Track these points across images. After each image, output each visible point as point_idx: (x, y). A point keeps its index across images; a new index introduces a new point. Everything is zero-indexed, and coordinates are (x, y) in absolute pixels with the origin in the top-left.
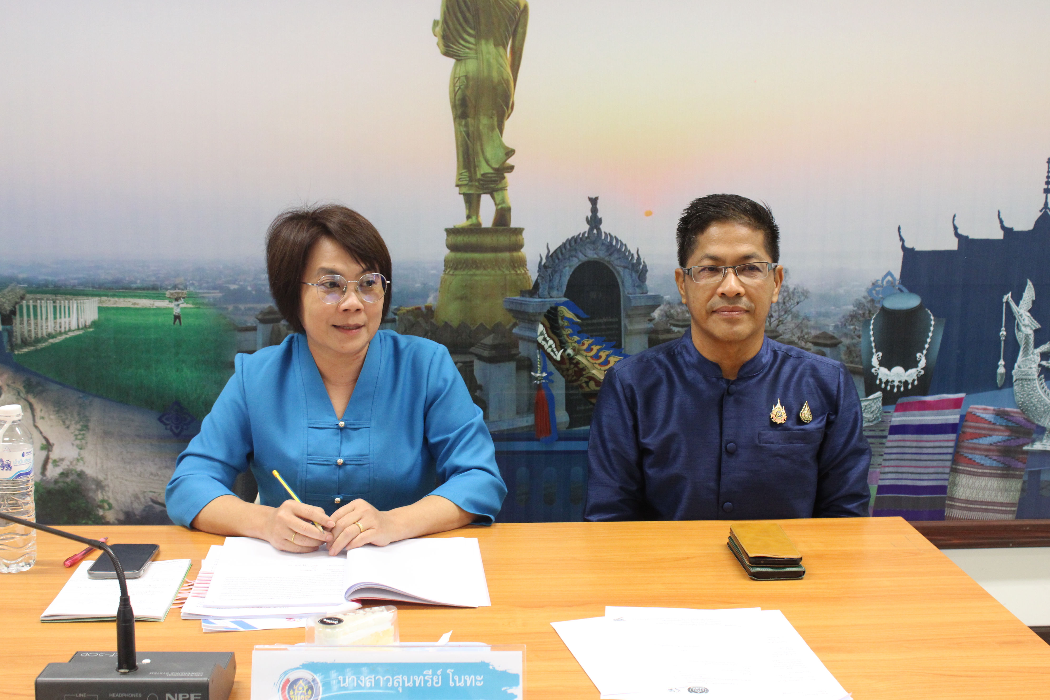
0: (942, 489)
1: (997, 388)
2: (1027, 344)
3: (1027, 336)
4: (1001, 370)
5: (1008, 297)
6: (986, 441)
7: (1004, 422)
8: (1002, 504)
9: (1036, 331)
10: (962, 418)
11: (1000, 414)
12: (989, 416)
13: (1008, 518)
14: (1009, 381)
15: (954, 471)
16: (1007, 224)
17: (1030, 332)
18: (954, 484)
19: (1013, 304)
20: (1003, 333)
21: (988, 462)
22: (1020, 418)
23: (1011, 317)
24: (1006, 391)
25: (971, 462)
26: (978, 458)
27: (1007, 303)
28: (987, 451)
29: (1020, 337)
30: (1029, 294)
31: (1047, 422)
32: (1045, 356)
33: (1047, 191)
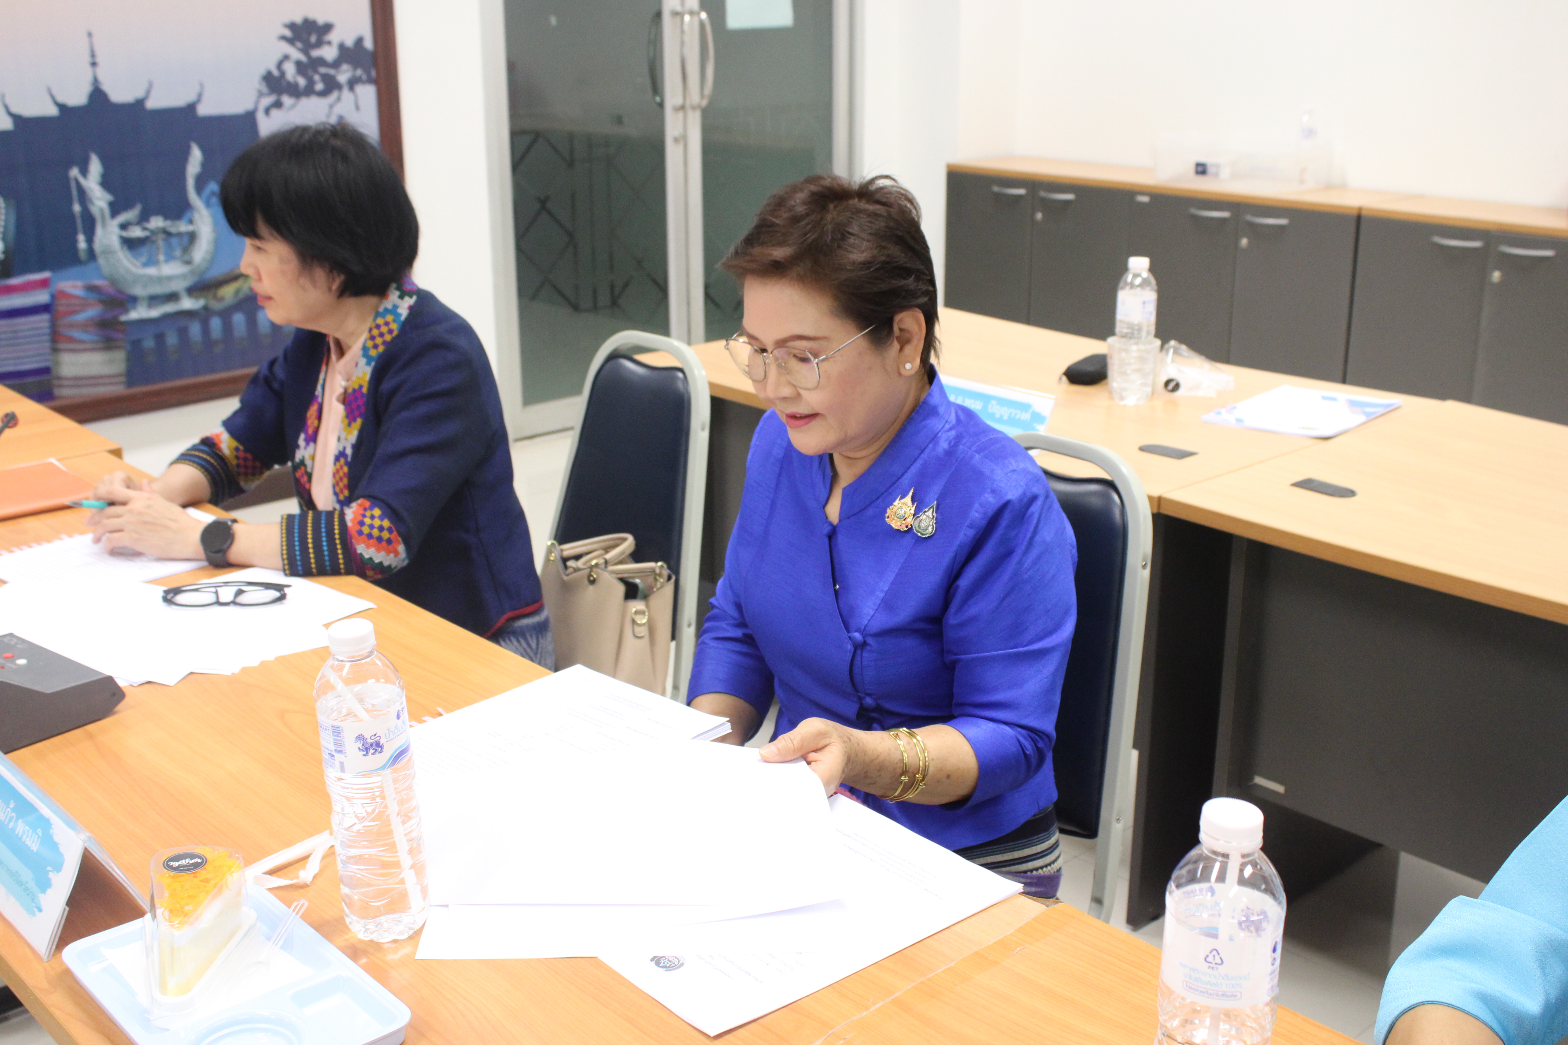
0: (46, 371)
1: (82, 263)
2: (103, 216)
3: (101, 209)
4: (82, 244)
5: (74, 172)
6: (81, 317)
7: (94, 295)
8: (110, 376)
9: (112, 205)
10: (53, 297)
11: (91, 289)
12: (79, 292)
13: (118, 389)
14: (92, 255)
15: (55, 350)
16: (61, 99)
17: (103, 204)
18: (57, 363)
19: (82, 180)
20: (76, 205)
21: (86, 337)
22: (111, 291)
23: (82, 192)
24: (91, 266)
25: (71, 340)
26: (77, 334)
27: (75, 178)
28: (84, 326)
29: (94, 210)
30: (95, 167)
31: (138, 291)
32: (124, 226)
33: (94, 64)
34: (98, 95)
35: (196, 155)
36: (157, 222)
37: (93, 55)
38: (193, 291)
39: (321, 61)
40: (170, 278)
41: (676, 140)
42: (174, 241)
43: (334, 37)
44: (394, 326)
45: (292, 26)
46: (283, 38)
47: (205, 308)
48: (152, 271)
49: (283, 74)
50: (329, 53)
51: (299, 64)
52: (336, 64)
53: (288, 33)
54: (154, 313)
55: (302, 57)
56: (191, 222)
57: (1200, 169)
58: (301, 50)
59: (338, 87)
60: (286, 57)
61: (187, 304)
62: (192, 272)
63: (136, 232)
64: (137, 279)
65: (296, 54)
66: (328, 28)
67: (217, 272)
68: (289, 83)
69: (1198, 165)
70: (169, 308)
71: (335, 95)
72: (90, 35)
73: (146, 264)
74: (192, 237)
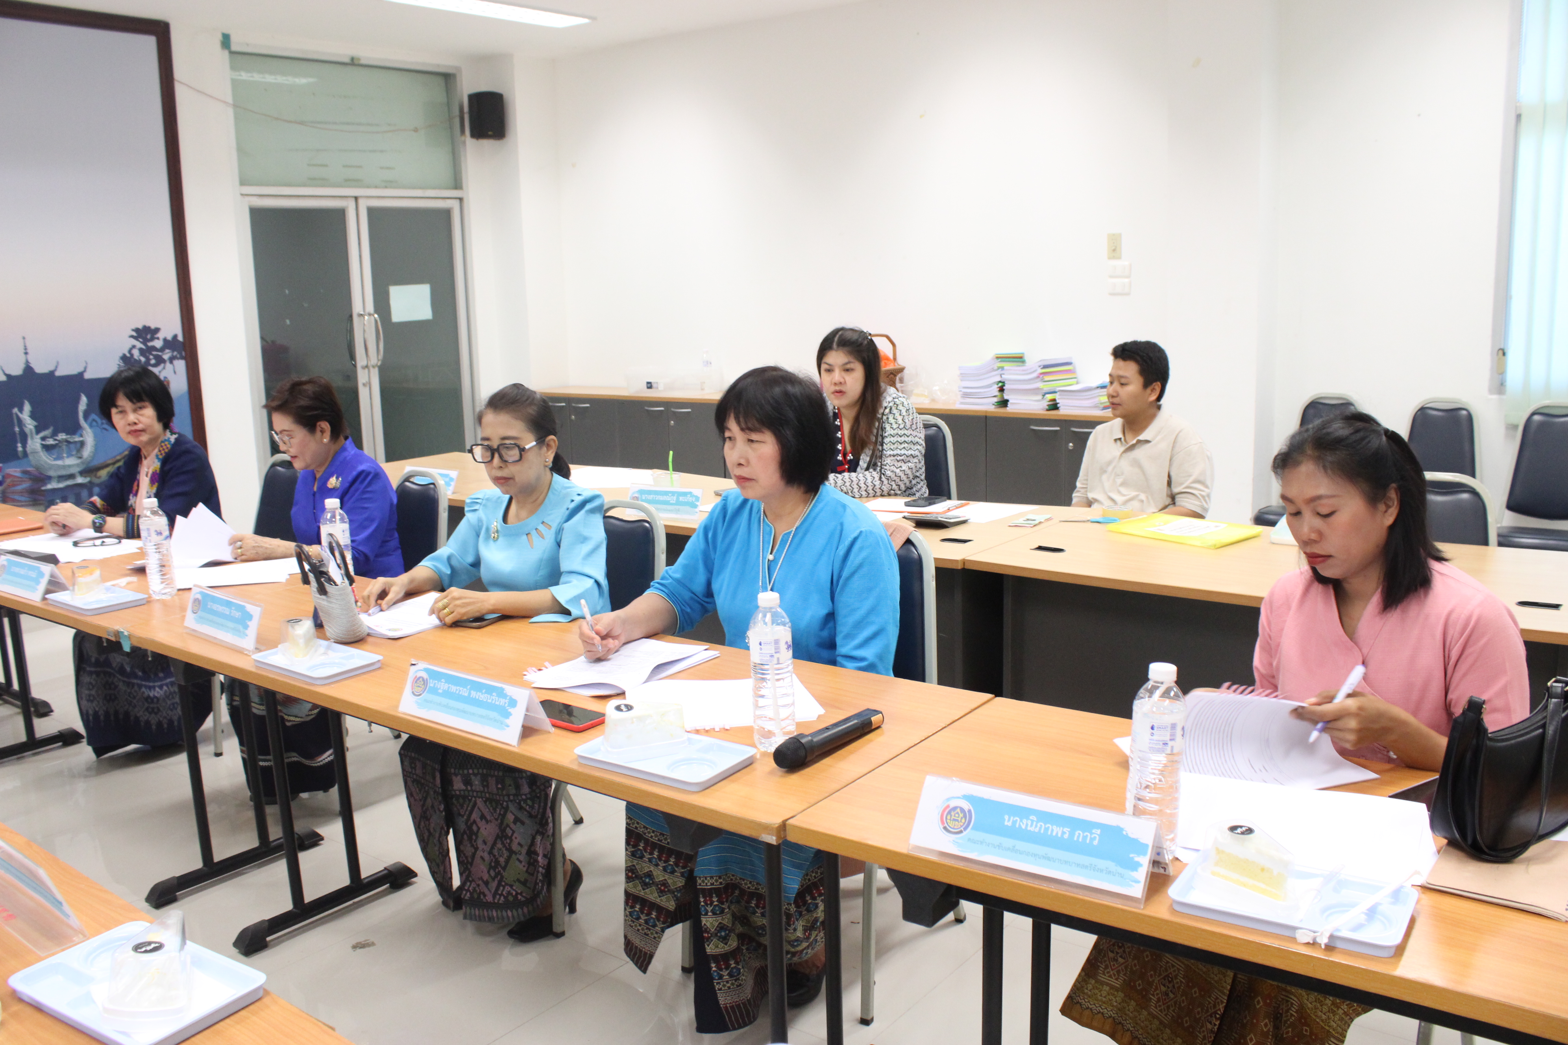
1: (18, 458)
2: (32, 433)
3: (31, 430)
4: (20, 449)
5: (16, 410)
6: (19, 488)
7: (27, 476)
9: (36, 427)
11: (25, 472)
12: (18, 474)
14: (25, 454)
16: (8, 372)
17: (32, 427)
19: (19, 414)
20: (17, 429)
21: (23, 499)
22: (36, 473)
23: (20, 422)
24: (25, 460)
26: (17, 497)
27: (16, 414)
28: (21, 493)
29: (27, 430)
30: (27, 407)
31: (51, 473)
32: (43, 439)
33: (26, 353)
34: (28, 369)
35: (84, 400)
36: (62, 436)
37: (26, 349)
38: (82, 473)
39: (154, 348)
40: (69, 466)
41: (364, 385)
42: (72, 446)
43: (161, 335)
44: (169, 446)
45: (137, 330)
46: (132, 337)
47: (90, 482)
48: (60, 462)
49: (132, 355)
50: (158, 344)
51: (141, 350)
52: (162, 350)
53: (134, 334)
54: (61, 485)
55: (143, 347)
56: (81, 436)
57: (649, 385)
58: (141, 342)
59: (164, 361)
60: (134, 347)
61: (80, 480)
62: (82, 463)
63: (51, 442)
64: (52, 467)
65: (139, 345)
66: (157, 330)
67: (96, 463)
68: (135, 360)
69: (648, 383)
70: (70, 482)
71: (162, 365)
72: (24, 338)
73: (55, 459)
74: (82, 444)
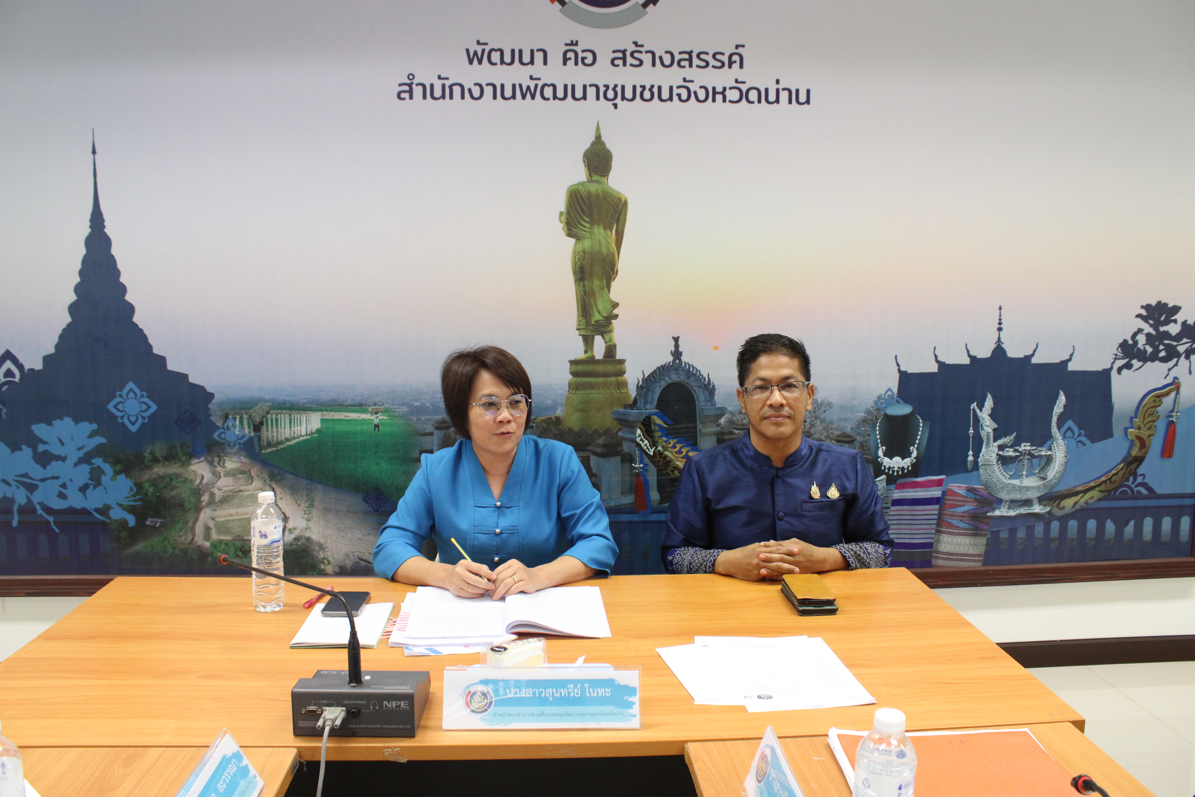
0: (930, 545)
1: (966, 471)
2: (988, 439)
3: (988, 433)
4: (970, 458)
5: (974, 405)
6: (960, 510)
7: (973, 496)
8: (973, 555)
9: (994, 430)
10: (944, 493)
11: (970, 490)
12: (962, 492)
13: (977, 565)
14: (976, 466)
15: (938, 532)
16: (972, 354)
17: (990, 430)
18: (938, 541)
19: (978, 411)
20: (971, 431)
21: (962, 525)
22: (984, 492)
23: (977, 420)
24: (974, 473)
25: (950, 525)
26: (955, 522)
27: (974, 410)
28: (961, 517)
29: (983, 434)
30: (989, 403)
31: (1004, 495)
32: (1001, 448)
33: (1000, 329)
34: (999, 351)
35: (1062, 399)
36: (1025, 447)
37: (1000, 324)
38: (1041, 500)
39: (1167, 335)
40: (1028, 488)
42: (1035, 461)
43: (1180, 317)
45: (1147, 307)
46: (1139, 316)
47: (1049, 513)
48: (1016, 482)
49: (1136, 343)
50: (1174, 329)
51: (1148, 335)
52: (1178, 338)
53: (1144, 312)
54: (1012, 513)
55: (1151, 331)
56: (1050, 449)
58: (1151, 325)
59: (1178, 355)
60: (1140, 331)
61: (1037, 509)
62: (1044, 486)
63: (1010, 453)
64: (1005, 486)
65: (1148, 329)
66: (1176, 309)
67: (1062, 488)
68: (1139, 349)
70: (1023, 510)
71: (1175, 360)
72: (1000, 308)
73: (1012, 477)
74: (1049, 460)
